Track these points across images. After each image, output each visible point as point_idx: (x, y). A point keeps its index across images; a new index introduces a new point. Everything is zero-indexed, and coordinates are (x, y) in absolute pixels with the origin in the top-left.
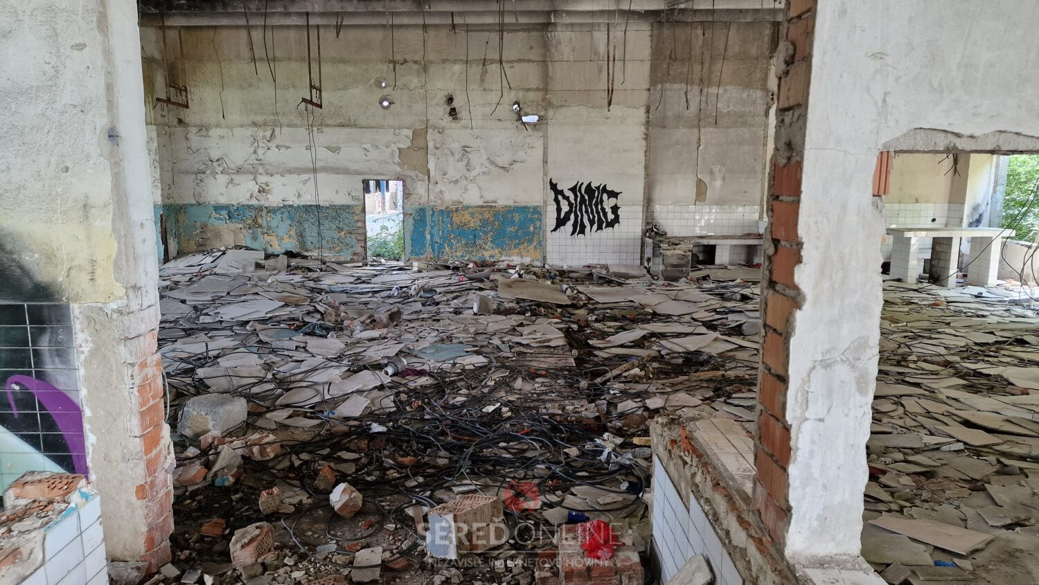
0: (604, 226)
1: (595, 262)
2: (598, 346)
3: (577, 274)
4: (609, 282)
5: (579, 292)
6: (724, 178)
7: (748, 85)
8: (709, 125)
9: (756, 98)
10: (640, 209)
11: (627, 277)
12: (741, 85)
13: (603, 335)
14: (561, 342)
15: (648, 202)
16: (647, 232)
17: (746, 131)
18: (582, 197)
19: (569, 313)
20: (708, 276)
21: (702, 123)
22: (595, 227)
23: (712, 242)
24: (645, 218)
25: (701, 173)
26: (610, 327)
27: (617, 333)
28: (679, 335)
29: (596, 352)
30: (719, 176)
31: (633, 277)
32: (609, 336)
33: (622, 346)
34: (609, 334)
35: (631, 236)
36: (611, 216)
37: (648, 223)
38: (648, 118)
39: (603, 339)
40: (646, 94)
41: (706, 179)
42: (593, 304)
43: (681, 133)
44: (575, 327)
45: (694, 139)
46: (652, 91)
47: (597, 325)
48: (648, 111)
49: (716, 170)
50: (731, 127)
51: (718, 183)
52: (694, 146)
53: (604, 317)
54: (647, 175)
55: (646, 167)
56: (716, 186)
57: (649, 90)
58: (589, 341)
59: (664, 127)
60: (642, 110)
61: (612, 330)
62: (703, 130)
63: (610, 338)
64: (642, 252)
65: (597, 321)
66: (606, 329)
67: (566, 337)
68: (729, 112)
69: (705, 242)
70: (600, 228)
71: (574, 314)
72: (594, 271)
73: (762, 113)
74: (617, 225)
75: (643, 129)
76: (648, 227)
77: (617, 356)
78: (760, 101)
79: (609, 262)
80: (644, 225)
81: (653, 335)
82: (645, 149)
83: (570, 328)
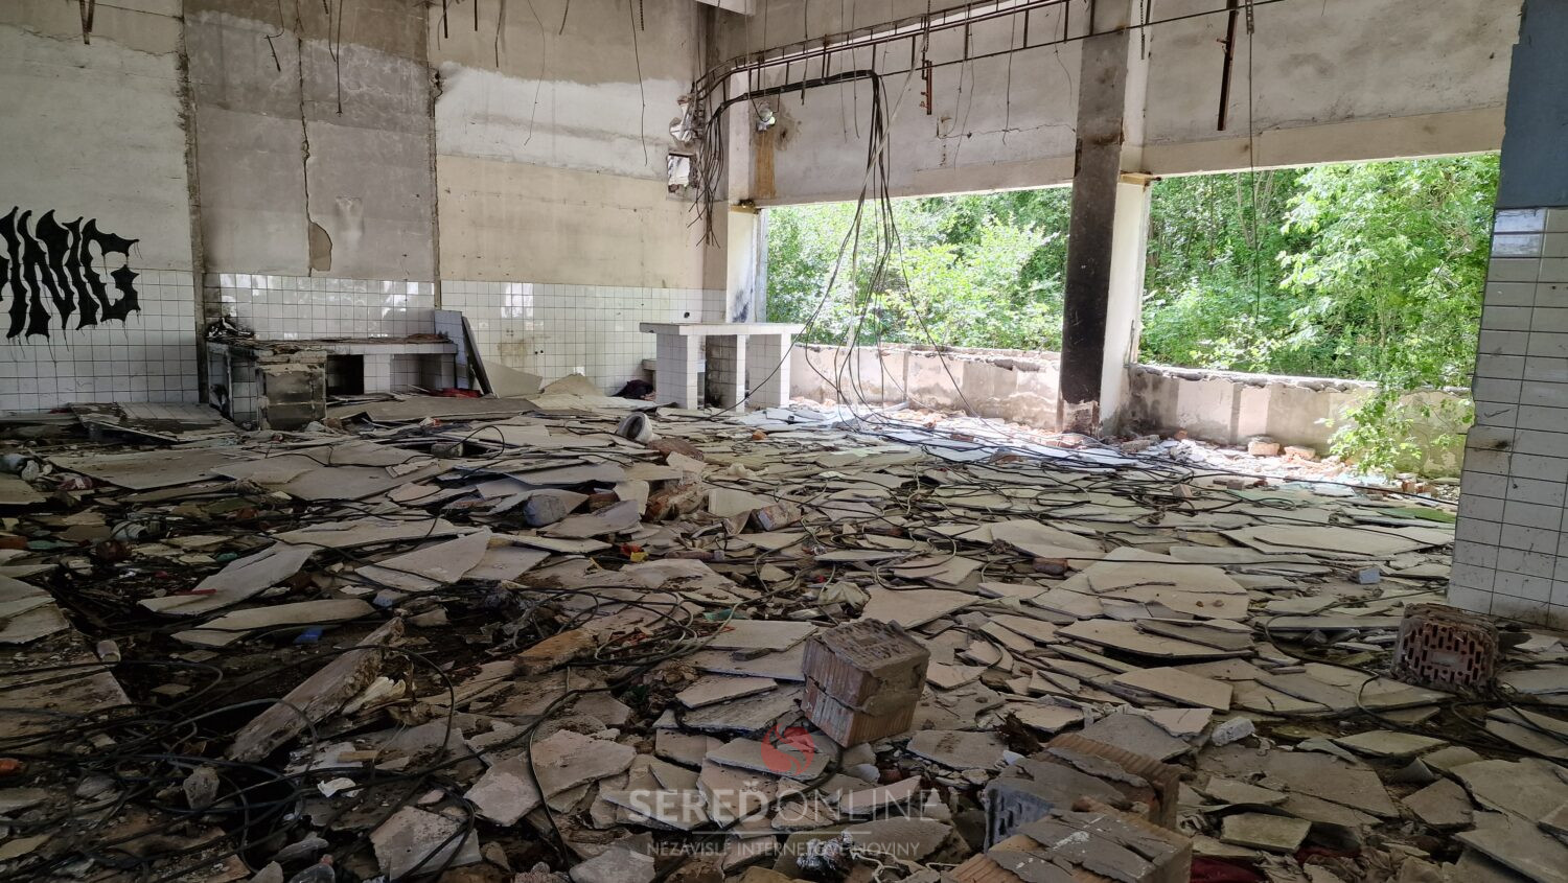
0: (99, 314)
1: (83, 399)
2: (183, 611)
3: (40, 429)
4: (136, 442)
5: (57, 469)
6: (362, 227)
7: (392, 50)
8: (322, 115)
9: (409, 78)
10: (188, 279)
11: (177, 427)
12: (378, 46)
13: (183, 578)
14: (49, 624)
15: (205, 267)
16: (209, 330)
17: (397, 138)
18: (31, 245)
19: (44, 526)
20: (364, 415)
21: (307, 109)
22: (75, 317)
23: (356, 350)
24: (200, 299)
25: (317, 213)
26: (193, 551)
27: (223, 564)
28: (395, 547)
29: (182, 636)
30: (352, 220)
31: (191, 427)
32: (202, 576)
33: (256, 600)
34: (202, 572)
35: (173, 337)
36: (114, 294)
37: (207, 312)
38: (186, 80)
39: (187, 589)
40: (174, 29)
41: (329, 226)
42: (112, 495)
43: (265, 123)
44: (80, 564)
45: (295, 139)
46: (189, 24)
47: (150, 550)
48: (184, 66)
49: (346, 208)
50: (367, 127)
51: (353, 235)
52: (297, 156)
53: (164, 525)
54: (197, 208)
55: (193, 189)
56: (348, 241)
57: (182, 19)
58: (145, 602)
59: (225, 106)
60: (170, 64)
61: (205, 558)
62: (311, 125)
63: (207, 584)
64: (202, 374)
65: (145, 538)
66: (186, 559)
67: (61, 602)
68: (361, 96)
69: (342, 350)
70: (88, 319)
71: (64, 528)
72: (84, 418)
73: (423, 108)
74: (132, 314)
75: (176, 103)
76: (211, 320)
77: (256, 633)
78: (416, 85)
79: (121, 398)
80: (200, 314)
81: (330, 555)
82: (185, 148)
83: (63, 569)
